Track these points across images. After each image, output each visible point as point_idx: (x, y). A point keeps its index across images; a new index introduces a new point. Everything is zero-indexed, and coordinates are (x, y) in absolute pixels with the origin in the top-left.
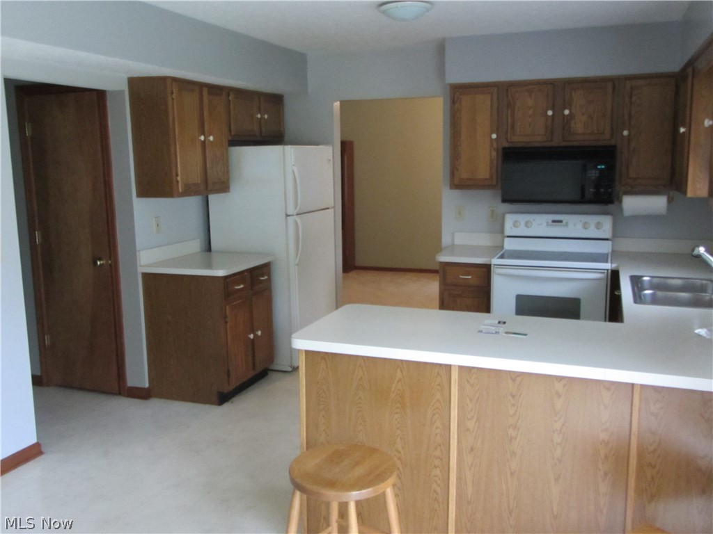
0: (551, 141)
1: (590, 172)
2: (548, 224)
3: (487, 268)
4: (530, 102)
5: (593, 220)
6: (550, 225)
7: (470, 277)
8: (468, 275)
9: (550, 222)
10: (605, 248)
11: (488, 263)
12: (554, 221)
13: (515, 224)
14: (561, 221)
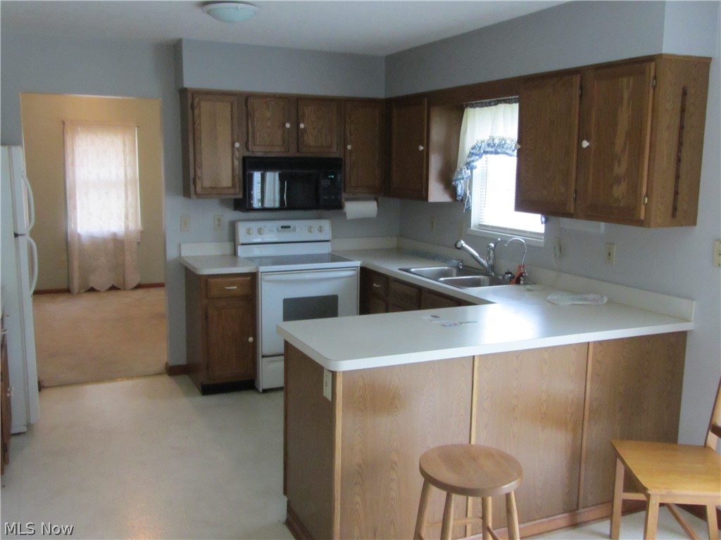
0: (288, 152)
1: (323, 181)
2: (278, 231)
3: (253, 277)
4: (268, 114)
5: (315, 224)
6: (280, 231)
7: (235, 287)
8: (234, 286)
9: (280, 228)
10: (325, 249)
11: (254, 271)
12: (283, 227)
13: (249, 232)
14: (289, 227)
